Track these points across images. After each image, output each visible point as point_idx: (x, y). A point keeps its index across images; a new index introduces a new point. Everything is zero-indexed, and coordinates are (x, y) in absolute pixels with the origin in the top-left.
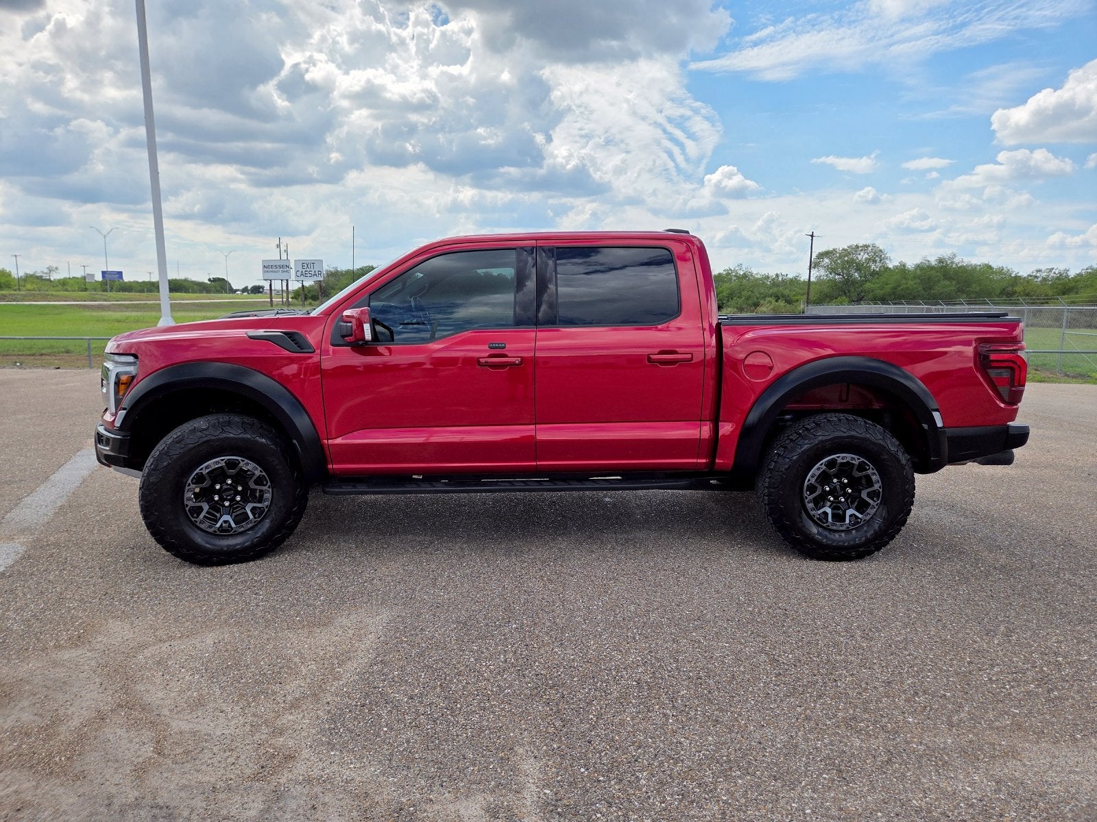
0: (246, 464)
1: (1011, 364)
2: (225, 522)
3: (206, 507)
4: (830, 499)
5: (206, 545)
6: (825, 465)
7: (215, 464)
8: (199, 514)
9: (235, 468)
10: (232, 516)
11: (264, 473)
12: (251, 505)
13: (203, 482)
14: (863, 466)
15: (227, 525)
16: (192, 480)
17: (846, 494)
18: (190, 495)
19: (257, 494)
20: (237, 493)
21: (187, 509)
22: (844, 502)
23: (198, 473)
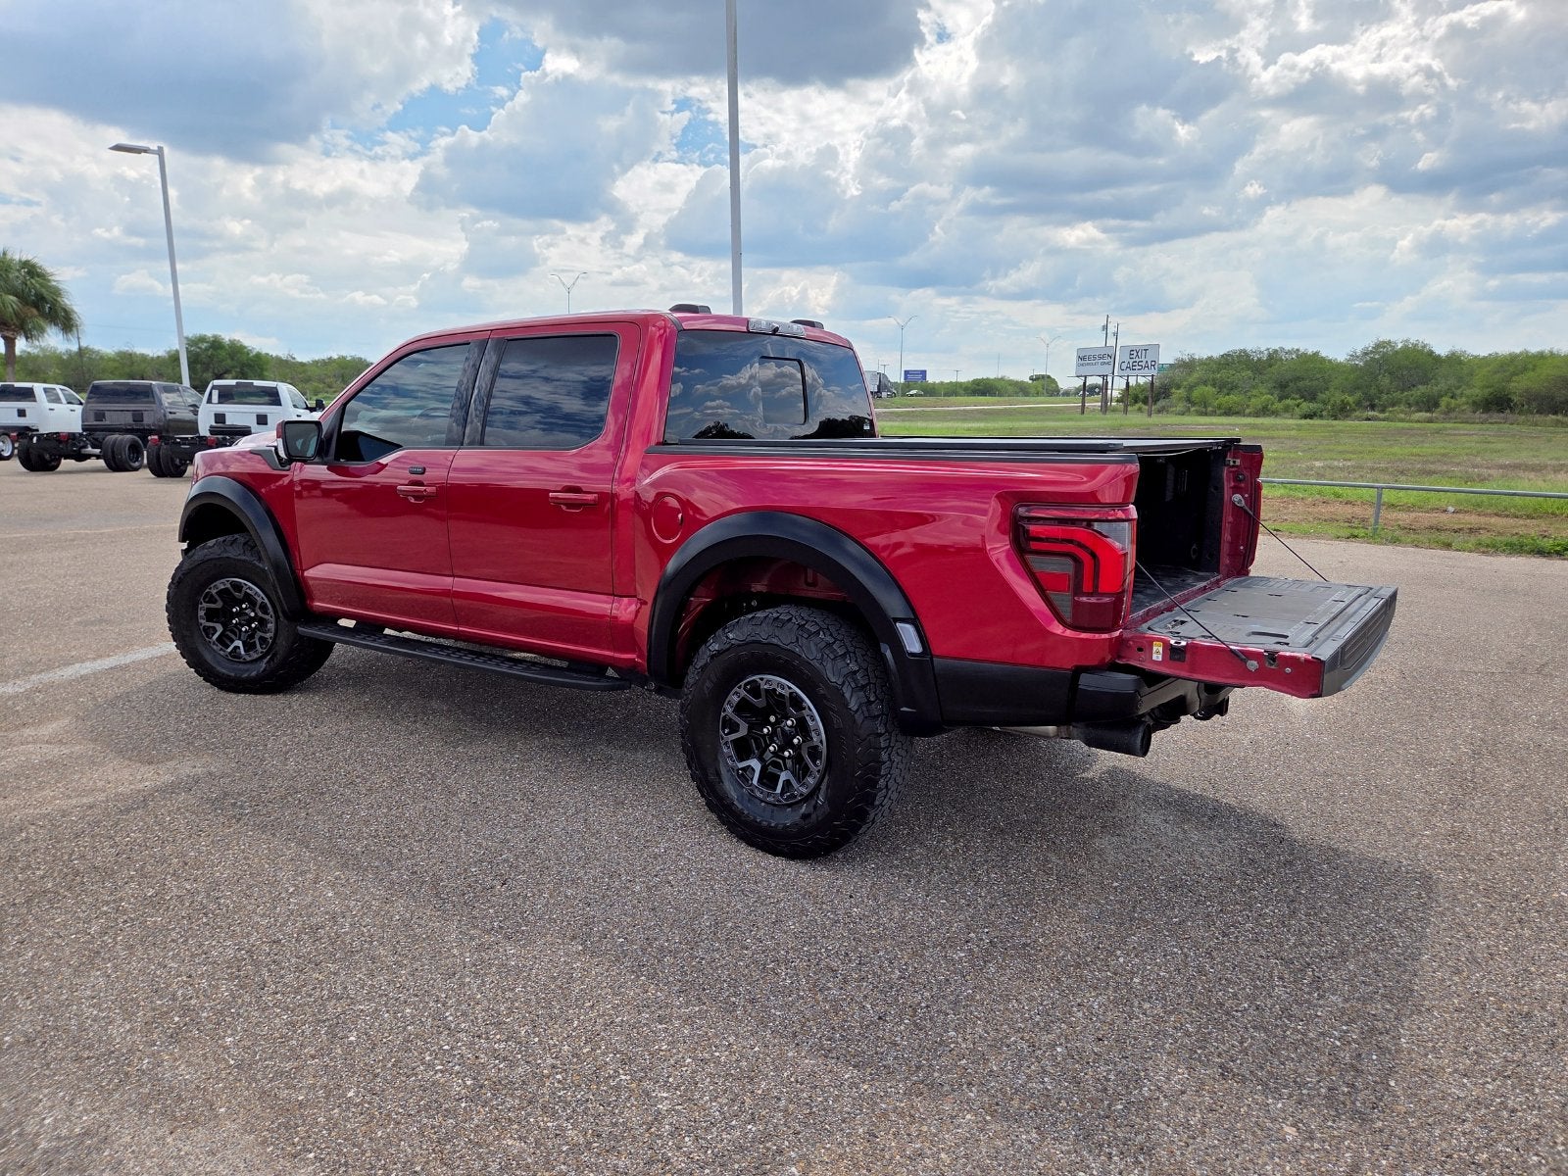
0: (249, 588)
1: (1070, 548)
2: (237, 647)
3: (220, 629)
4: (771, 748)
5: (219, 668)
6: (744, 689)
7: (222, 584)
8: (213, 635)
9: (240, 591)
10: (244, 643)
11: (266, 601)
12: (259, 634)
13: (215, 602)
14: (796, 702)
15: (238, 650)
16: (204, 599)
17: (792, 746)
18: (201, 613)
19: (263, 622)
20: (252, 620)
21: (201, 627)
22: (789, 758)
23: (208, 593)
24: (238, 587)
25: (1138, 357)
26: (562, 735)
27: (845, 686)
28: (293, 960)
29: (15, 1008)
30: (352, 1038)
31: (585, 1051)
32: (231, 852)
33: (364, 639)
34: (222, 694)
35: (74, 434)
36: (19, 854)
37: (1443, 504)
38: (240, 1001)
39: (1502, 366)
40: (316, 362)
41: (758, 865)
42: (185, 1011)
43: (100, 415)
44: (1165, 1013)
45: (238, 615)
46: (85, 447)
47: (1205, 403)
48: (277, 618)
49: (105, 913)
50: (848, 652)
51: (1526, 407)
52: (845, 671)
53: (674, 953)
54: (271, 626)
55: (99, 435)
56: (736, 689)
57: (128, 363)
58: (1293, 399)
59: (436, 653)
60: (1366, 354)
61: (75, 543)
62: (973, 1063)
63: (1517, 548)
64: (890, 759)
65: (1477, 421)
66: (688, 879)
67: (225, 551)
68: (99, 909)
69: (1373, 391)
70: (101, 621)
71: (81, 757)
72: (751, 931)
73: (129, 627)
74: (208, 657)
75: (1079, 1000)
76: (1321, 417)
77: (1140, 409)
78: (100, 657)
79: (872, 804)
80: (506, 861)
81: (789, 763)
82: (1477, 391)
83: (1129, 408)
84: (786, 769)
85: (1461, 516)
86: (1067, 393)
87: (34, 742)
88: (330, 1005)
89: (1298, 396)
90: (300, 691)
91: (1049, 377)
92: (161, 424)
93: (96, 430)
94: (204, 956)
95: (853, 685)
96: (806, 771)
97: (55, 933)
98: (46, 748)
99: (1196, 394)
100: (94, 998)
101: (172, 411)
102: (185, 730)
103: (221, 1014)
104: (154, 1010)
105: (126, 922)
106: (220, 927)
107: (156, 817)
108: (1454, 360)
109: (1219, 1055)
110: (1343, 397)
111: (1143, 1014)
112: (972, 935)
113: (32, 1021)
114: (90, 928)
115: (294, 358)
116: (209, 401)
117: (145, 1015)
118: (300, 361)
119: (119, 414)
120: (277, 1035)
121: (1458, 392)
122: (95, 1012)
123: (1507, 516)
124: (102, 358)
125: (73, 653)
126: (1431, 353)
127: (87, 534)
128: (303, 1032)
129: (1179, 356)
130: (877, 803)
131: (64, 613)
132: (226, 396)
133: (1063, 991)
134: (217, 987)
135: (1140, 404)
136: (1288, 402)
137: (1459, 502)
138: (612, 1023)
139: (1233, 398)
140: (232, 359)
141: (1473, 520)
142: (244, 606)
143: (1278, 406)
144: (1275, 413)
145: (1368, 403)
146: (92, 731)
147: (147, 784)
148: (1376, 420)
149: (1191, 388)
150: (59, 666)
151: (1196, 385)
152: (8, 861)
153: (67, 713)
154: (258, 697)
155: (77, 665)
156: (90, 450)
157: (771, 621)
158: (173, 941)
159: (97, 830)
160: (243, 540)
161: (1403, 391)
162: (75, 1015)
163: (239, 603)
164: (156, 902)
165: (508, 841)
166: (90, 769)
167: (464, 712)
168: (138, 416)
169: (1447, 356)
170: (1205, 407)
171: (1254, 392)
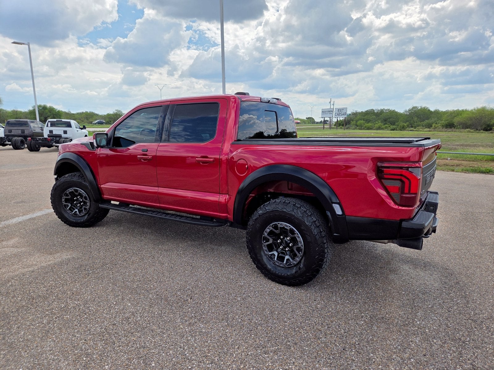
0: (81, 191)
1: (400, 177)
2: (76, 212)
3: (70, 205)
4: (281, 247)
5: (69, 219)
6: (272, 227)
7: (71, 190)
8: (67, 207)
9: (77, 192)
10: (78, 210)
11: (87, 195)
12: (84, 207)
13: (68, 196)
14: (292, 232)
15: (76, 213)
16: (64, 195)
17: (289, 246)
18: (63, 200)
19: (85, 203)
20: (81, 202)
21: (63, 205)
22: (288, 251)
23: (66, 193)
24: (77, 191)
25: (340, 111)
26: (194, 241)
27: (312, 226)
28: (123, 332)
29: (21, 356)
30: (153, 365)
31: (241, 367)
32: (88, 288)
33: (124, 209)
34: (71, 228)
35: (2, 137)
36: (10, 291)
37: (446, 157)
38: (107, 350)
39: (451, 114)
40: (78, 114)
41: (278, 289)
42: (87, 355)
43: (10, 131)
44: (442, 343)
45: (76, 200)
46: (6, 141)
47: (361, 126)
48: (90, 201)
49: (48, 315)
50: (312, 214)
51: (459, 126)
52: (312, 221)
53: (261, 325)
54: (88, 204)
55: (10, 138)
56: (268, 227)
57: (15, 114)
58: (388, 124)
59: (152, 214)
60: (409, 111)
61: (7, 174)
62: (384, 367)
63: (475, 171)
64: (328, 252)
65: (444, 131)
66: (256, 295)
67: (72, 178)
68: (45, 313)
69: (412, 122)
70: (22, 202)
71: (25, 252)
72: (285, 315)
73: (33, 204)
74: (66, 215)
75: (411, 339)
76: (397, 130)
77: (341, 128)
78: (24, 215)
79: (321, 267)
80: (189, 289)
81: (288, 253)
82: (444, 122)
83: (338, 127)
84: (287, 255)
85: (452, 161)
86: (317, 123)
87: (7, 247)
88: (141, 350)
89: (389, 124)
90: (99, 226)
91: (312, 118)
92: (31, 134)
93: (9, 136)
94: (89, 331)
95: (315, 226)
96: (295, 255)
97: (30, 324)
98: (12, 249)
99: (358, 123)
100: (51, 351)
101: (34, 129)
102: (60, 241)
103: (101, 356)
104: (75, 355)
105: (56, 318)
106: (92, 319)
107: (58, 275)
108: (437, 112)
109: (469, 360)
110: (403, 124)
111: (435, 344)
112: (363, 314)
113: (29, 362)
114: (43, 321)
115: (70, 112)
116: (47, 126)
117: (72, 357)
118: (72, 113)
119: (16, 131)
120: (124, 364)
121: (438, 122)
122: (53, 357)
123: (467, 161)
124: (7, 112)
125: (15, 214)
126: (429, 110)
127: (11, 171)
128: (134, 363)
129: (352, 111)
130: (323, 267)
131: (9, 199)
132: (53, 124)
133: (404, 336)
134: (96, 344)
135: (341, 126)
136: (387, 125)
137: (451, 157)
138: (248, 354)
139: (370, 124)
140: (50, 113)
141: (456, 162)
142: (78, 197)
143: (383, 127)
144: (383, 129)
145: (411, 126)
146: (27, 243)
147: (51, 262)
148: (413, 131)
149: (357, 121)
150: (10, 219)
151: (358, 120)
152: (6, 294)
153: (17, 236)
154: (84, 228)
155: (17, 218)
156: (7, 142)
157: (282, 203)
158: (76, 325)
159: (37, 281)
160: (78, 175)
161: (421, 122)
162: (45, 358)
163: (77, 196)
164: (65, 310)
165: (187, 281)
166: (29, 257)
167: (157, 233)
168: (23, 131)
169: (434, 111)
170: (361, 127)
171: (377, 122)
